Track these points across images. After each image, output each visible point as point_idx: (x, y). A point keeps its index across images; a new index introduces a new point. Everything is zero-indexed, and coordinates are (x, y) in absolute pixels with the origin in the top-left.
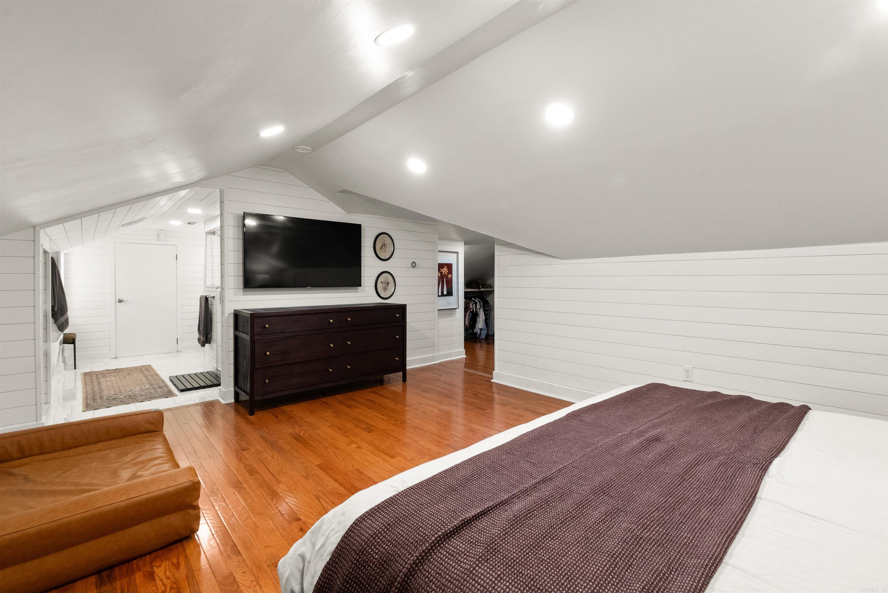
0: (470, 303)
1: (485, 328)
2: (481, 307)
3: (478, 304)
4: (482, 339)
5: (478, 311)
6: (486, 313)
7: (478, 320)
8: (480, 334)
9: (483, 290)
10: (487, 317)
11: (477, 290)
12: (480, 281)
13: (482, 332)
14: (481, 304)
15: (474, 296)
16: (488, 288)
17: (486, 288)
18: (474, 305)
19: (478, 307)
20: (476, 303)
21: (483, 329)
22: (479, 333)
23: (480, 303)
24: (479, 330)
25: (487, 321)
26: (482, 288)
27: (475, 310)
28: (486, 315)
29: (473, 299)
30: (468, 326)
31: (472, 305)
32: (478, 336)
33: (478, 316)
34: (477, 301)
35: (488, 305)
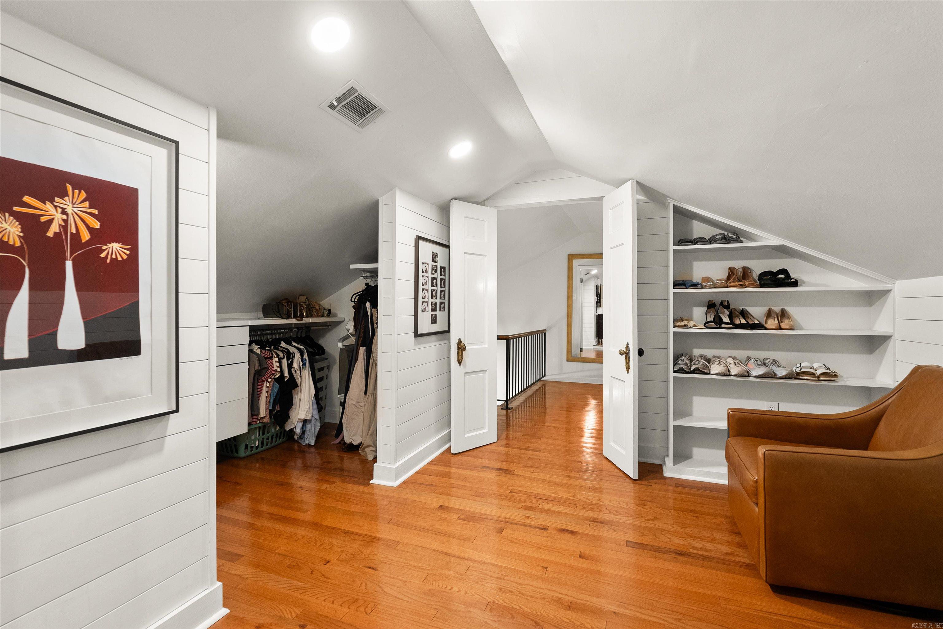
0: (271, 358)
1: (316, 416)
2: (304, 365)
3: (298, 356)
4: (309, 446)
5: (297, 376)
6: (318, 375)
7: (296, 398)
8: (303, 432)
9: (309, 320)
10: (319, 385)
11: (294, 321)
12: (303, 299)
13: (308, 427)
14: (306, 356)
15: (286, 336)
16: (323, 316)
17: (318, 316)
18: (285, 361)
19: (295, 365)
20: (290, 356)
21: (310, 421)
22: (298, 431)
23: (302, 354)
24: (300, 425)
25: (321, 395)
26: (307, 316)
27: (286, 374)
28: (316, 381)
29: (283, 344)
30: (267, 420)
31: (280, 362)
32: (296, 437)
33: (298, 389)
34: (292, 349)
35: (323, 356)
